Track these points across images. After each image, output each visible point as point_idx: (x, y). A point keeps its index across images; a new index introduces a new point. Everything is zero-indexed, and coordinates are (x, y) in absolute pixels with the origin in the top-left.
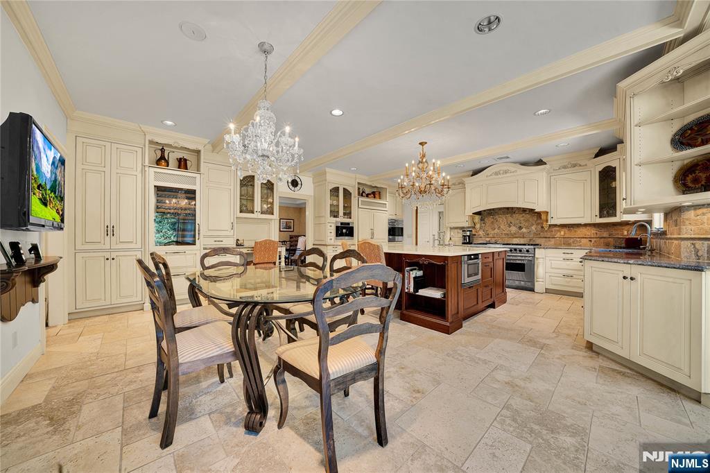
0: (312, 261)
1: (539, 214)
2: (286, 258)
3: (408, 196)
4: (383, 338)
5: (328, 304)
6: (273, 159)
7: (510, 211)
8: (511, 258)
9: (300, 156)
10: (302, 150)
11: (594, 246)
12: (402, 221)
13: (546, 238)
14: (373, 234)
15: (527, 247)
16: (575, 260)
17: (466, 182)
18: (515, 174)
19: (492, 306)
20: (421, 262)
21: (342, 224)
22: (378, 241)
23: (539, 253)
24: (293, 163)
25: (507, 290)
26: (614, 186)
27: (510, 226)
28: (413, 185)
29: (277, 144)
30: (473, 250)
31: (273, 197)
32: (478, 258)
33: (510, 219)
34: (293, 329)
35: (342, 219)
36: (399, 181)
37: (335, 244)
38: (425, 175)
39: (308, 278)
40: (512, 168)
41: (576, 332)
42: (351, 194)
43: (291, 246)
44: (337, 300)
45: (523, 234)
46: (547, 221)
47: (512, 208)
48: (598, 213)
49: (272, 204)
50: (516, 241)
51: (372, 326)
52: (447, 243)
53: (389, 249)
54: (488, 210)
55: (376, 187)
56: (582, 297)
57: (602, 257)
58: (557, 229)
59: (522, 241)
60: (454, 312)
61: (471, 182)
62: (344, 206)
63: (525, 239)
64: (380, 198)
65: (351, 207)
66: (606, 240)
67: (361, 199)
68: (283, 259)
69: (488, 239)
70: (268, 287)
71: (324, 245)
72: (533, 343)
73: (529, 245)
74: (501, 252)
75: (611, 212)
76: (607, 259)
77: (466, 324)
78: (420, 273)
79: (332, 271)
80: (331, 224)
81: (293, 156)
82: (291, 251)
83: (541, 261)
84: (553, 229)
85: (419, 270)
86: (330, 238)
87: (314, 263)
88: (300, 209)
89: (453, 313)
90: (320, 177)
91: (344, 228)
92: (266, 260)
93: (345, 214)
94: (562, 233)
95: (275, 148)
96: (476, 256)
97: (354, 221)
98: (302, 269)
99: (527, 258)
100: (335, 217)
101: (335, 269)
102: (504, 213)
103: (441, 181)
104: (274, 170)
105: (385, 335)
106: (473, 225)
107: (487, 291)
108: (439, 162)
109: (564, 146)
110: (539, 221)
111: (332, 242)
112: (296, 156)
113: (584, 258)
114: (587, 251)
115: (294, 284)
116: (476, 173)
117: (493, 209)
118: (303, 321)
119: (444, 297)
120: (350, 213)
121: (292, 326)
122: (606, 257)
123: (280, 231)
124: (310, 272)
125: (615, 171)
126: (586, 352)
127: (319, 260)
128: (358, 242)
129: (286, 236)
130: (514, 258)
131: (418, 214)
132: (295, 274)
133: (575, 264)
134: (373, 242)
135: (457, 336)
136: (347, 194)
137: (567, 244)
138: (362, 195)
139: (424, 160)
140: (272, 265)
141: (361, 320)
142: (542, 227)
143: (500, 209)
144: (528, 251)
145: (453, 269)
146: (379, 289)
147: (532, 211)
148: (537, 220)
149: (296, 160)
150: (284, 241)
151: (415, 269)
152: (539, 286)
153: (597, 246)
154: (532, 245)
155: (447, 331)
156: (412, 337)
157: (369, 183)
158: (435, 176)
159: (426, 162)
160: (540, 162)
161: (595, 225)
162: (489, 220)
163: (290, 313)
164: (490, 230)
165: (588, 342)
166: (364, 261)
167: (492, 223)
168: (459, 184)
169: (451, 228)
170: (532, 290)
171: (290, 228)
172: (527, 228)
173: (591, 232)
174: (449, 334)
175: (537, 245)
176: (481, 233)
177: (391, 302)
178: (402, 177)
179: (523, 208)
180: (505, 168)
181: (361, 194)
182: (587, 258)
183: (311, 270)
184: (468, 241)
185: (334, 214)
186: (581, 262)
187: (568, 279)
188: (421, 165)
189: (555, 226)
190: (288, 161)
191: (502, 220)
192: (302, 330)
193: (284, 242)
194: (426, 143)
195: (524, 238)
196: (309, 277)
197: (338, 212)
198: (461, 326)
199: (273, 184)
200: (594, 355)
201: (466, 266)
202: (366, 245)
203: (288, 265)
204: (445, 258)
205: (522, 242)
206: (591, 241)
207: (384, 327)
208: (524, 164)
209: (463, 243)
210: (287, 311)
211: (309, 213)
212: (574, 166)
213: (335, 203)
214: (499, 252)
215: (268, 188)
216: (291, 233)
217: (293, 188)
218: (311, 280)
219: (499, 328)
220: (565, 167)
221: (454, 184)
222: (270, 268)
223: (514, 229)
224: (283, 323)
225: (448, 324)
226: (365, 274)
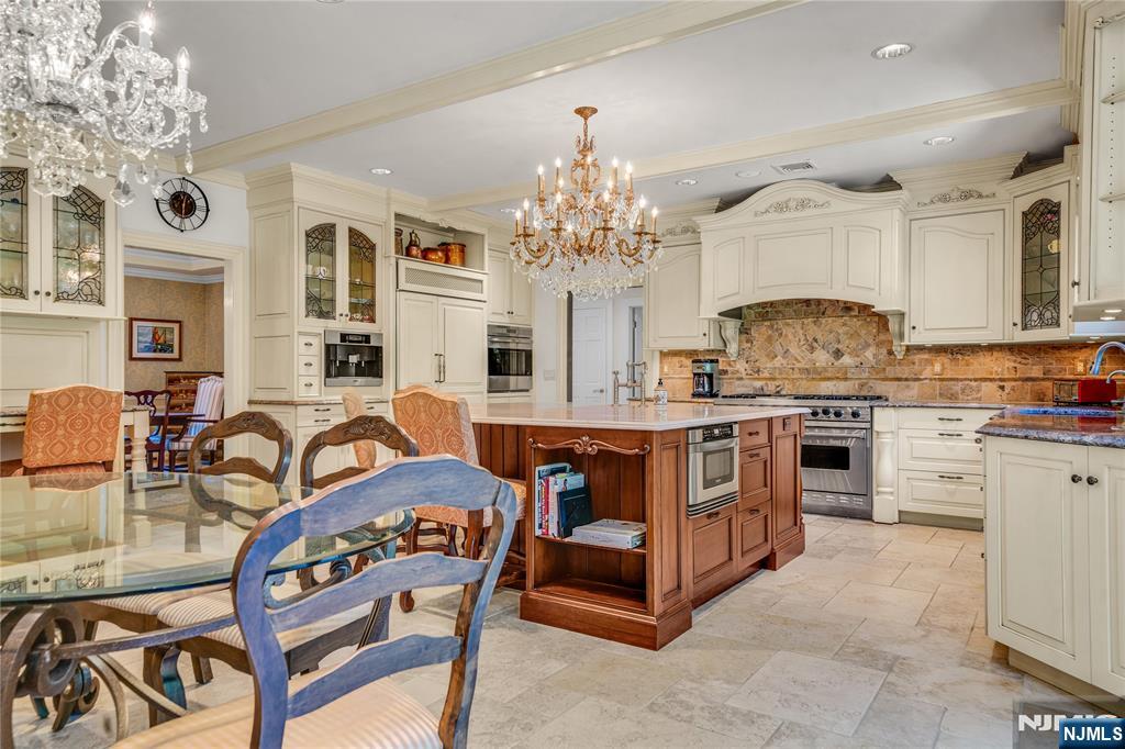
0: (245, 455)
1: (882, 319)
2: (150, 447)
3: (544, 260)
4: (462, 675)
5: (290, 587)
6: (92, 117)
7: (812, 308)
8: (816, 432)
9: (195, 116)
10: (202, 100)
11: (1010, 401)
12: (530, 331)
13: (899, 379)
14: (441, 369)
15: (855, 404)
16: (965, 436)
17: (702, 228)
18: (827, 210)
19: (767, 563)
20: (579, 450)
21: (344, 337)
22: (456, 389)
23: (884, 419)
24: (168, 139)
25: (806, 518)
26: (1055, 250)
27: (812, 349)
28: (558, 230)
29: (109, 70)
30: (721, 414)
31: (102, 246)
32: (730, 436)
33: (813, 331)
34: (169, 679)
35: (343, 323)
36: (519, 215)
37: (324, 399)
38: (592, 203)
39: (226, 510)
40: (816, 193)
41: (970, 621)
42: (373, 247)
43: (171, 407)
44: (322, 573)
45: (845, 369)
46: (901, 336)
47: (819, 302)
48: (1018, 320)
49: (99, 267)
50: (827, 388)
51: (428, 643)
52: (650, 394)
53: (490, 414)
54: (758, 305)
55: (450, 230)
56: (982, 530)
57: (1026, 428)
58: (926, 356)
59: (841, 388)
60: (669, 585)
61: (714, 227)
62: (352, 284)
63: (849, 384)
64: (463, 263)
65: (373, 287)
66: (1038, 386)
67: (405, 263)
68: (139, 452)
69: (758, 384)
70: (80, 546)
71: (286, 403)
72: (869, 656)
73: (858, 398)
74: (789, 417)
75: (1048, 315)
76: (1033, 433)
77: (700, 617)
78: (576, 481)
79: (309, 483)
80: (306, 340)
81: (169, 114)
82: (173, 422)
83: (887, 439)
84: (918, 357)
85: (575, 470)
86: (304, 380)
87: (250, 461)
88: (205, 291)
89: (666, 588)
90: (272, 189)
91: (354, 351)
92: (75, 456)
93: (354, 307)
94: (938, 368)
95: (99, 81)
96: (726, 430)
97: (382, 328)
98: (209, 482)
99: (854, 434)
100: (322, 315)
101: (316, 476)
102: (798, 315)
103: (633, 222)
104: (100, 155)
105: (469, 668)
106: (720, 346)
107: (755, 524)
108: (629, 168)
109: (941, 143)
110: (882, 337)
111: (314, 394)
112: (181, 115)
113: (986, 432)
114: (992, 413)
115: (178, 532)
116: (728, 202)
117: (772, 304)
118: (204, 647)
119: (643, 545)
120: (371, 306)
121: (165, 670)
122: (1033, 427)
123: (131, 358)
124: (235, 488)
125: (1057, 213)
126: (993, 672)
127: (264, 451)
128: (397, 391)
129: (153, 376)
130: (824, 433)
131: (575, 314)
132: (182, 499)
133: (966, 447)
134: (441, 392)
135: (676, 654)
136: (362, 248)
137: (948, 396)
138: (408, 254)
139: (589, 160)
140: (99, 473)
141: (401, 626)
142: (891, 353)
143: (788, 303)
144: (855, 415)
145: (665, 467)
146: (460, 532)
147: (865, 309)
148: (879, 332)
149: (181, 129)
150: (146, 393)
151: (563, 470)
152: (884, 507)
153: (1016, 401)
154: (865, 398)
155: (649, 639)
156: (555, 666)
157: (430, 219)
158: (620, 206)
159: (595, 165)
160: (887, 184)
161: (1012, 348)
162: (760, 332)
163: (161, 625)
164: (764, 359)
165: (998, 645)
166: (409, 451)
167: (769, 339)
168: (685, 230)
169: (663, 355)
170: (866, 516)
171: (167, 348)
172: (855, 353)
173: (1003, 365)
174: (655, 649)
175: (879, 398)
176: (741, 366)
177: (486, 567)
178: (526, 205)
179: (845, 303)
180: (801, 194)
181: (407, 249)
182: (991, 430)
183: (238, 483)
184: (707, 386)
185: (319, 305)
186: (978, 441)
187: (951, 486)
188: (580, 172)
189: (921, 349)
190: (151, 129)
191: (794, 334)
192: (203, 677)
193: (144, 396)
194: (595, 111)
195: (846, 379)
196: (230, 505)
197: (332, 301)
198: (688, 625)
199: (100, 204)
200: (1010, 677)
201: (700, 456)
202: (418, 401)
203: (160, 469)
204: (645, 436)
205: (842, 392)
206: (1002, 388)
207: (464, 645)
208: (849, 185)
209: (694, 395)
210: (148, 622)
211: (235, 303)
212: (966, 195)
213: (322, 272)
214: (785, 420)
215: (82, 216)
216: (170, 367)
217: (177, 221)
218: (235, 515)
219: (785, 621)
220: (945, 199)
221: (671, 232)
222: (90, 483)
223: (822, 358)
224: (132, 662)
225: (652, 621)
226: (405, 487)
